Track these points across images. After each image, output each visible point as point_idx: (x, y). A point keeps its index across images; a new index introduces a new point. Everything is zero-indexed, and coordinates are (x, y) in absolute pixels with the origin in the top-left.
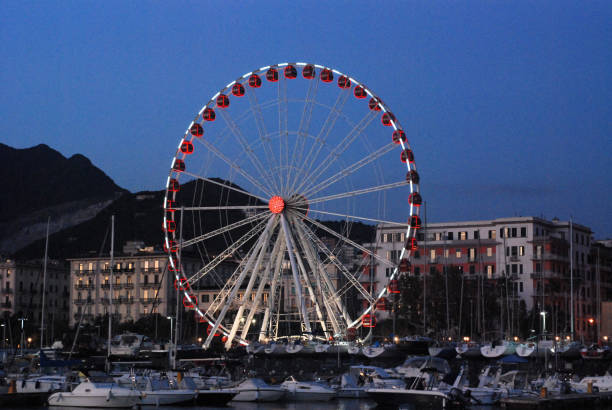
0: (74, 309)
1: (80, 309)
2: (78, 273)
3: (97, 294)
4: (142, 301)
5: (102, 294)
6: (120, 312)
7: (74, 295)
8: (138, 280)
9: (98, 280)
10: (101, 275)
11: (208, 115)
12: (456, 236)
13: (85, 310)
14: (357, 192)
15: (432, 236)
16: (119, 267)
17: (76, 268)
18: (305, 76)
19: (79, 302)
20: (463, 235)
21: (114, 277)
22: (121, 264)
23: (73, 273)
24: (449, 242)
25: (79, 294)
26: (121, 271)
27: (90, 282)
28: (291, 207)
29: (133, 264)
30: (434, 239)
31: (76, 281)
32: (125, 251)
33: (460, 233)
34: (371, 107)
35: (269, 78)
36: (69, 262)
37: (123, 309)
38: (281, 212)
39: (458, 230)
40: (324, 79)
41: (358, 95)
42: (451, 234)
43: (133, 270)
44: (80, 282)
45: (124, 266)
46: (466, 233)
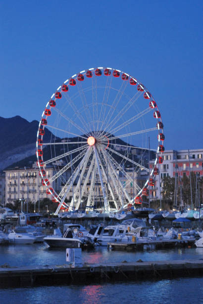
0: (8, 196)
1: (10, 196)
2: (9, 178)
3: (19, 189)
4: (40, 191)
5: (21, 188)
6: (30, 197)
7: (7, 189)
8: (38, 181)
9: (19, 181)
10: (20, 179)
11: (58, 96)
12: (196, 156)
13: (13, 197)
14: (132, 134)
15: (185, 157)
16: (29, 175)
17: (8, 175)
18: (105, 74)
19: (10, 192)
20: (200, 156)
21: (27, 180)
22: (30, 173)
23: (7, 178)
24: (193, 160)
25: (10, 189)
26: (30, 177)
27: (15, 182)
28: (99, 142)
29: (36, 173)
30: (186, 158)
31: (8, 182)
32: (33, 167)
33: (198, 155)
34: (139, 90)
35: (87, 76)
36: (5, 173)
37: (31, 196)
38: (94, 145)
39: (198, 153)
40: (115, 76)
41: (132, 83)
42: (194, 156)
43: (36, 176)
44: (10, 182)
45: (31, 174)
46: (202, 155)
